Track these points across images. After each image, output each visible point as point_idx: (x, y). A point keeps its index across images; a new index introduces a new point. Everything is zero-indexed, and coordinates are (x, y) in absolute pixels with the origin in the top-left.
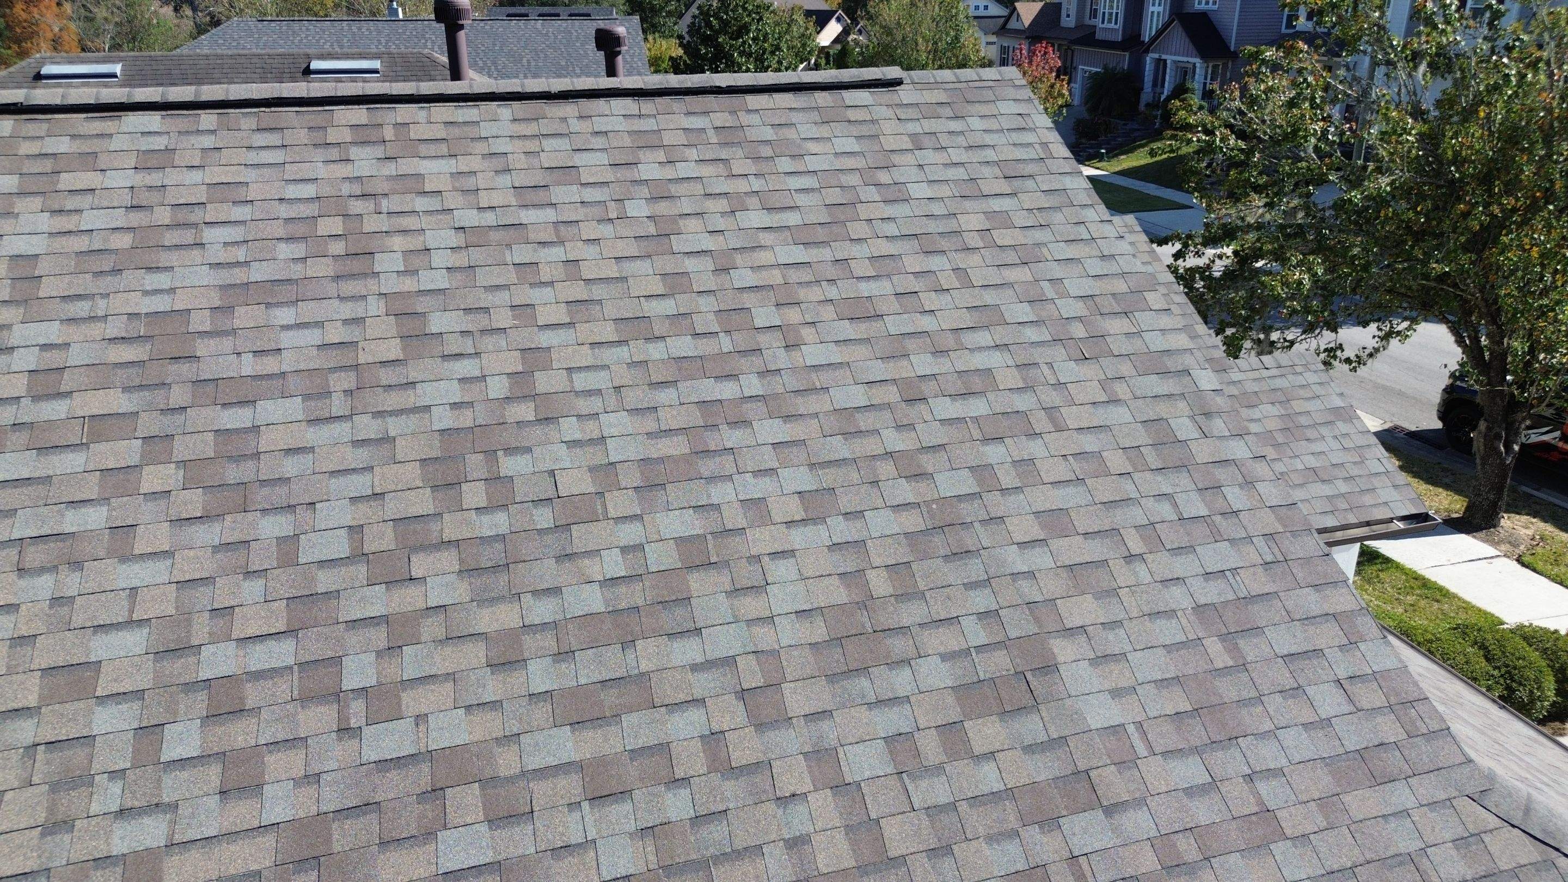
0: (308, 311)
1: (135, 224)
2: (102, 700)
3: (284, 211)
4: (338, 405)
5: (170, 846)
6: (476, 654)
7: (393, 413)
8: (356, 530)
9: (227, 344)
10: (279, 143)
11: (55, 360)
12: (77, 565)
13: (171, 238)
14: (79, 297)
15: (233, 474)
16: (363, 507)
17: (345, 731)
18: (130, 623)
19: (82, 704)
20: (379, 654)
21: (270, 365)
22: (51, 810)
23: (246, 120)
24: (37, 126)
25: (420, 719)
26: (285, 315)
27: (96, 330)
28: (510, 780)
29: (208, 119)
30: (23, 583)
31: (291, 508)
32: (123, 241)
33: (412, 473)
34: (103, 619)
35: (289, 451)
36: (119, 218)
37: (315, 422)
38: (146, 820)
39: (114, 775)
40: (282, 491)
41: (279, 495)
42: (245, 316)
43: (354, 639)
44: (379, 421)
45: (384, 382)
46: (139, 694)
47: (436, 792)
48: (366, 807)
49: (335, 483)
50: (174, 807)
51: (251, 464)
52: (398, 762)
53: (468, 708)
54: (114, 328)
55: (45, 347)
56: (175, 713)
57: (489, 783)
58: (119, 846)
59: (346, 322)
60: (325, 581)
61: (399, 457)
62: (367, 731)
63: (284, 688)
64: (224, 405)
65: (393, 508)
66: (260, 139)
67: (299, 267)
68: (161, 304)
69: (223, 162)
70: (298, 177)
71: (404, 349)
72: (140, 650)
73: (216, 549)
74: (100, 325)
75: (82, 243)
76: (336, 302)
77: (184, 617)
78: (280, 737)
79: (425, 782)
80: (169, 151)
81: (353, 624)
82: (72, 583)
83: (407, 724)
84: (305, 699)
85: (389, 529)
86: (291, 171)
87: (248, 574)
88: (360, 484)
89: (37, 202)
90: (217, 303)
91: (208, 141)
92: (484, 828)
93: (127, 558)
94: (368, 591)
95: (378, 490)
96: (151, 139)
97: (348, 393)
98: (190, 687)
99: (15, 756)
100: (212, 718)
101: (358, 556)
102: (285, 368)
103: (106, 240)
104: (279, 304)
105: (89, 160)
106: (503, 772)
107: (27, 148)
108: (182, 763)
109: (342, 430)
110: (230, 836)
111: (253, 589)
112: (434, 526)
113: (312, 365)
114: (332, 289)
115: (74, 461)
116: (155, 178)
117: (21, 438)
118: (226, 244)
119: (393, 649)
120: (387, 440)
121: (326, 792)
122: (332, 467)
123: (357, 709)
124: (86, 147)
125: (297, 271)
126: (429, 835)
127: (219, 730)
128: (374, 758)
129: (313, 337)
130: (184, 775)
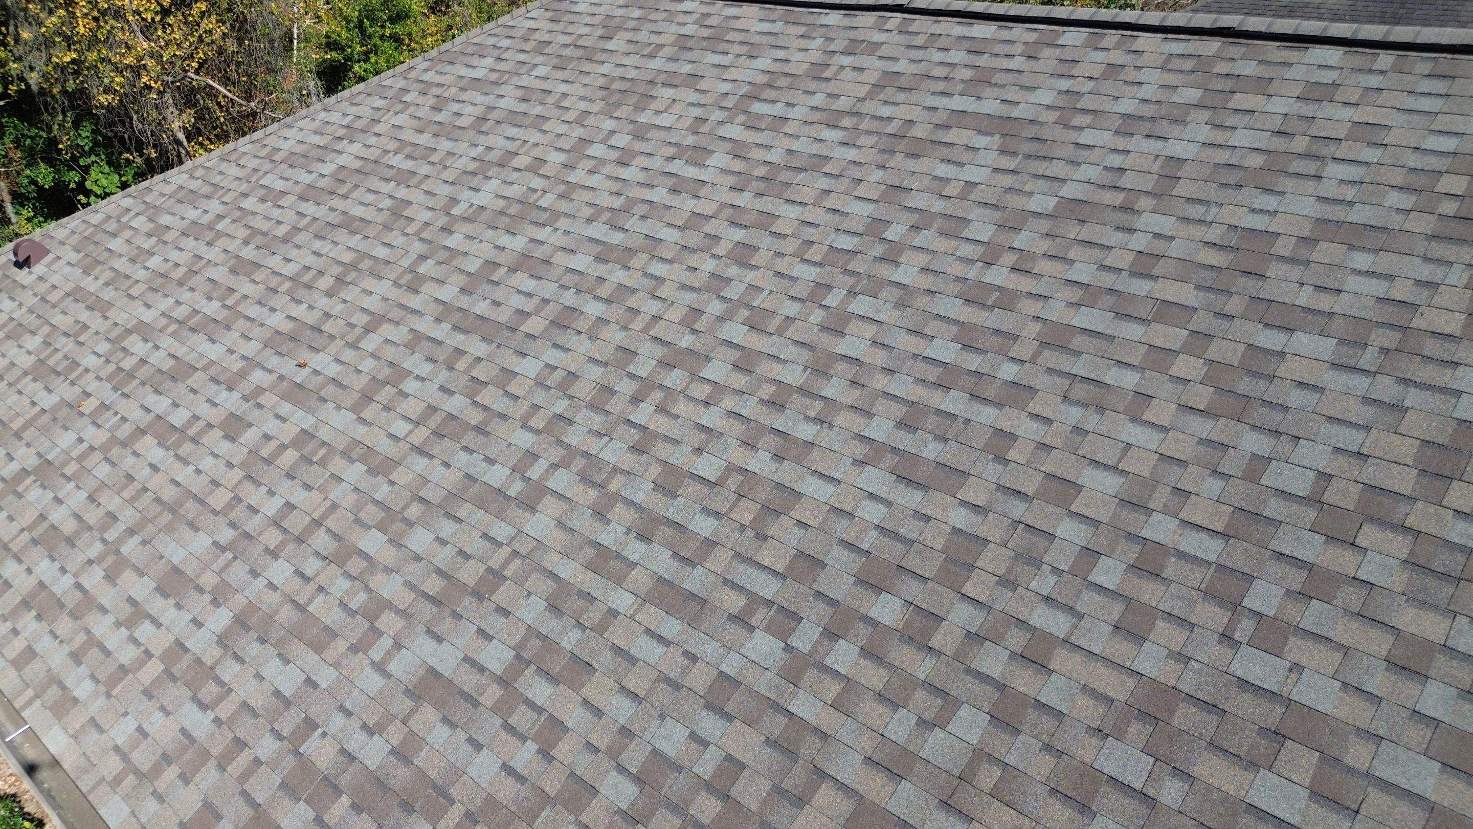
0: (1386, 262)
1: (1272, 148)
2: (1072, 514)
3: (1414, 161)
4: (1368, 358)
5: (1066, 641)
6: (1380, 643)
7: (1419, 385)
8: (1324, 478)
9: (1296, 272)
10: (1443, 91)
11: (1160, 246)
12: (1101, 410)
13: (1298, 166)
14: (1200, 201)
15: (1245, 385)
16: (1342, 459)
17: (1226, 637)
18: (1114, 469)
19: (1058, 510)
20: (1288, 593)
21: (1325, 302)
22: (1009, 570)
23: (1421, 64)
24: (1236, 49)
25: (1296, 667)
26: (1362, 260)
27: (1198, 232)
28: (1350, 770)
29: (1386, 59)
30: (1062, 407)
31: (1277, 433)
32: (1255, 161)
33: (1407, 449)
34: (1099, 458)
35: (1301, 384)
36: (1263, 140)
37: (1336, 366)
38: (1059, 614)
39: (1056, 570)
40: (1277, 416)
41: (1274, 418)
42: (1326, 252)
43: (1273, 568)
44: (1401, 388)
45: (1426, 352)
46: (1096, 523)
47: (1278, 735)
48: (1213, 708)
49: (1327, 428)
50: (1080, 616)
51: (1262, 383)
52: (1258, 690)
53: (1346, 685)
54: (1214, 234)
55: (1158, 236)
56: (1113, 551)
57: (1329, 760)
58: (1035, 620)
59: (1418, 283)
60: (1274, 508)
61: (1402, 429)
62: (1244, 648)
63: (1197, 576)
64: (1266, 325)
65: (1370, 473)
66: (1426, 86)
67: (1400, 218)
68: (1258, 222)
69: (1379, 103)
70: (1445, 129)
71: (1465, 326)
72: (1111, 492)
73: (1201, 441)
74: (1204, 228)
75: (1222, 156)
76: (1418, 261)
77: (1153, 483)
78: (1176, 612)
79: (1272, 722)
80: (1335, 85)
81: (1279, 556)
82: (1092, 421)
83: (1280, 665)
84: (1209, 594)
85: (1356, 490)
86: (1441, 122)
87: (1215, 472)
88: (1351, 439)
89: (1205, 115)
90: (1306, 233)
91: (1374, 81)
92: (1305, 794)
93: (1135, 419)
94: (1307, 535)
95: (1364, 451)
96: (1324, 72)
97: (1385, 351)
98: (1132, 537)
99: (1006, 522)
100: (1134, 568)
101: (1315, 500)
102: (1337, 309)
103: (1243, 157)
104: (1362, 249)
105: (1262, 85)
106: (1348, 760)
107: (1221, 67)
108: (1101, 589)
109: (1360, 383)
110: (1107, 661)
111: (1213, 486)
112: (1403, 508)
113: (1363, 314)
114: (1420, 246)
115: (1134, 331)
116: (1307, 109)
117: (1109, 300)
118: (1342, 181)
119: (1304, 596)
120: (1399, 409)
121: (1189, 676)
122: (1332, 413)
123: (1245, 629)
124: (1266, 72)
125: (1396, 221)
126: (1253, 765)
127: (1136, 581)
128: (1239, 673)
129: (1378, 288)
130: (1098, 598)
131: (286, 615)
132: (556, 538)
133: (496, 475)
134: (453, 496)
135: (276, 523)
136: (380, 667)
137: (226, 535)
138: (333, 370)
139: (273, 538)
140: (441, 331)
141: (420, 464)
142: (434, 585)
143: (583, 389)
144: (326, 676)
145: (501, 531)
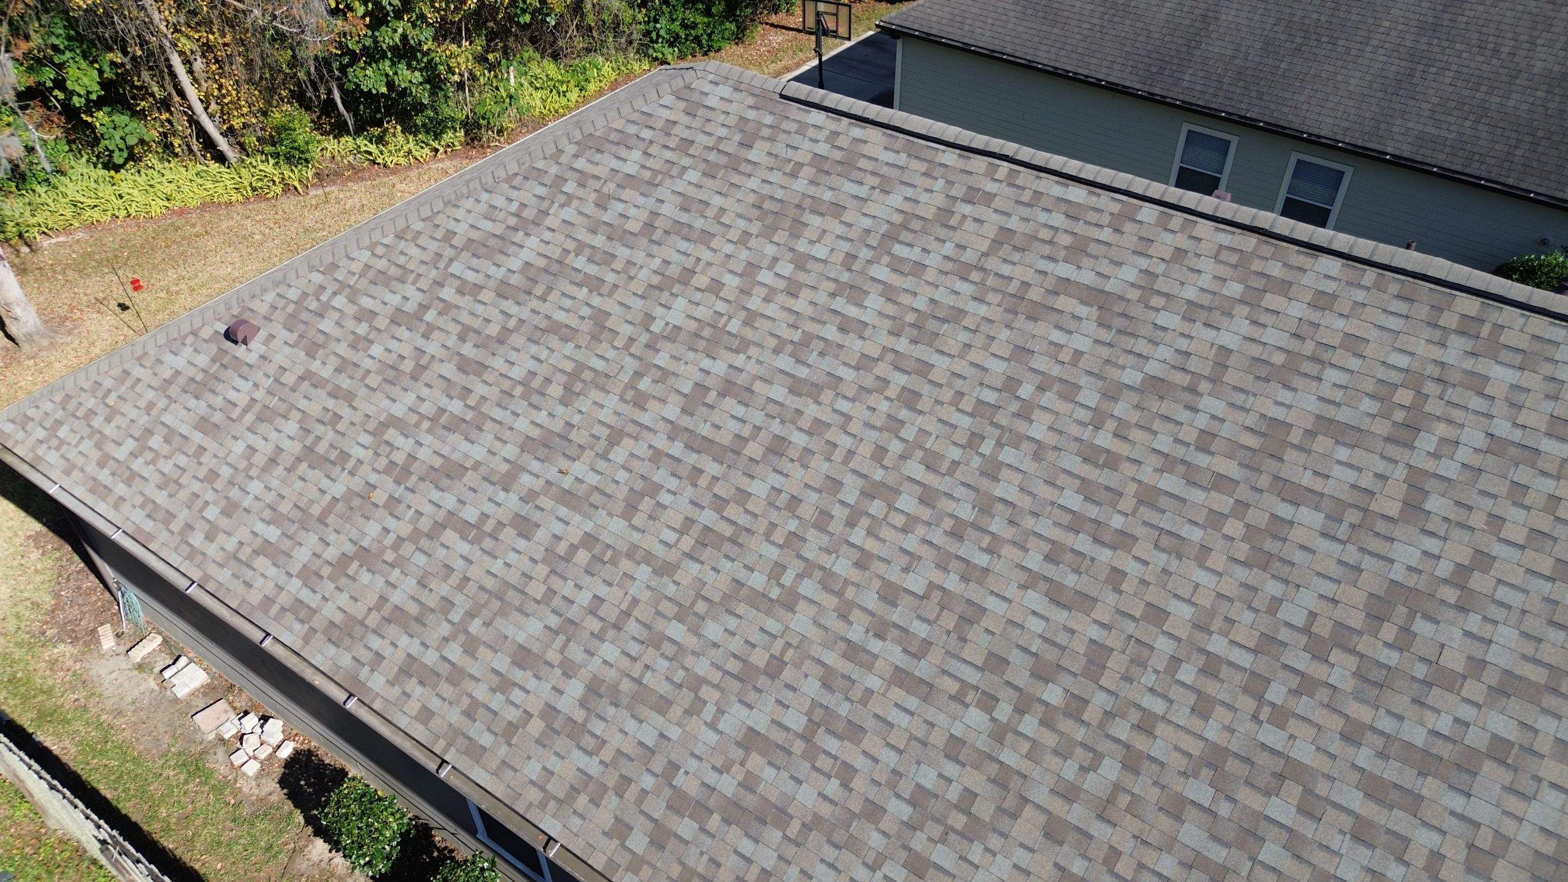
0: (1359, 456)
1: (1290, 349)
2: (1164, 633)
3: (1381, 373)
4: (1342, 531)
5: (1163, 718)
6: (1337, 723)
7: (1371, 554)
8: (1313, 615)
9: (1302, 458)
10: (1404, 313)
11: (1214, 427)
12: (1180, 557)
13: (1307, 367)
14: (1242, 390)
15: (1270, 545)
16: (1323, 603)
17: (1255, 717)
18: (1189, 602)
19: (1155, 629)
20: (1290, 691)
21: (1318, 485)
22: (1127, 670)
23: (1394, 283)
24: (1268, 248)
25: (1292, 737)
26: (1343, 453)
27: (1240, 416)
28: (1317, 796)
29: (1371, 275)
30: (1155, 552)
31: (1286, 582)
32: (1278, 359)
33: (1359, 598)
34: (1179, 592)
35: (1302, 547)
36: (1283, 340)
37: (1324, 535)
38: (1159, 700)
39: (1157, 672)
40: (1287, 569)
41: (1285, 570)
42: (1322, 443)
43: (1282, 674)
44: (1360, 554)
45: (1376, 530)
46: (1179, 640)
47: (1281, 777)
48: (1247, 760)
49: (1316, 580)
50: (1171, 702)
51: (1279, 544)
52: (1272, 751)
53: (1318, 748)
54: (1251, 420)
55: (1214, 417)
56: (1189, 658)
57: (1308, 791)
58: (1145, 704)
59: (1377, 475)
60: (1284, 634)
61: (1359, 584)
62: (1265, 724)
63: (1239, 678)
64: (1283, 499)
65: (1340, 614)
67: (1368, 420)
68: (1278, 413)
69: (1363, 317)
70: (1403, 348)
71: (1401, 511)
72: (1188, 617)
73: (1242, 584)
74: (1244, 414)
75: (1256, 350)
76: (1377, 457)
77: (1212, 613)
78: (1227, 701)
79: (1278, 769)
80: (1334, 296)
81: (1286, 667)
82: (1174, 565)
83: (1283, 735)
84: (1246, 690)
85: (1330, 625)
86: (1402, 341)
87: (1250, 607)
88: (1328, 588)
89: (1245, 310)
90: (1309, 427)
91: (1360, 295)
92: (1294, 810)
93: (1201, 565)
94: (1302, 654)
95: (1336, 598)
96: (1328, 282)
97: (1352, 526)
98: (1201, 650)
99: (1124, 636)
100: (1202, 671)
101: (1306, 630)
102: (1326, 491)
103: (1271, 354)
104: (1345, 444)
105: (1285, 288)
106: (1317, 791)
107: (1257, 265)
108: (1183, 684)
109: (1336, 548)
110: (1188, 731)
111: (1248, 617)
112: (1355, 638)
113: (1342, 497)
114: (1379, 445)
115: (1197, 496)
116: (1314, 316)
117: (1181, 469)
118: (1335, 385)
119: (1297, 693)
120: (1358, 569)
121: (1234, 740)
122: (1319, 569)
123: (1265, 712)
124: (1289, 275)
125: (1366, 423)
126: (1268, 794)
127: (1203, 679)
128: (1262, 740)
129: (1350, 476)
130: (1182, 690)
131: (626, 686)
132: (814, 633)
133: (758, 581)
134: (726, 597)
135: (593, 612)
136: (712, 726)
137: (554, 621)
138: (593, 479)
139: (595, 625)
140: (677, 449)
141: (695, 568)
142: (733, 666)
143: (807, 511)
144: (674, 733)
145: (773, 626)
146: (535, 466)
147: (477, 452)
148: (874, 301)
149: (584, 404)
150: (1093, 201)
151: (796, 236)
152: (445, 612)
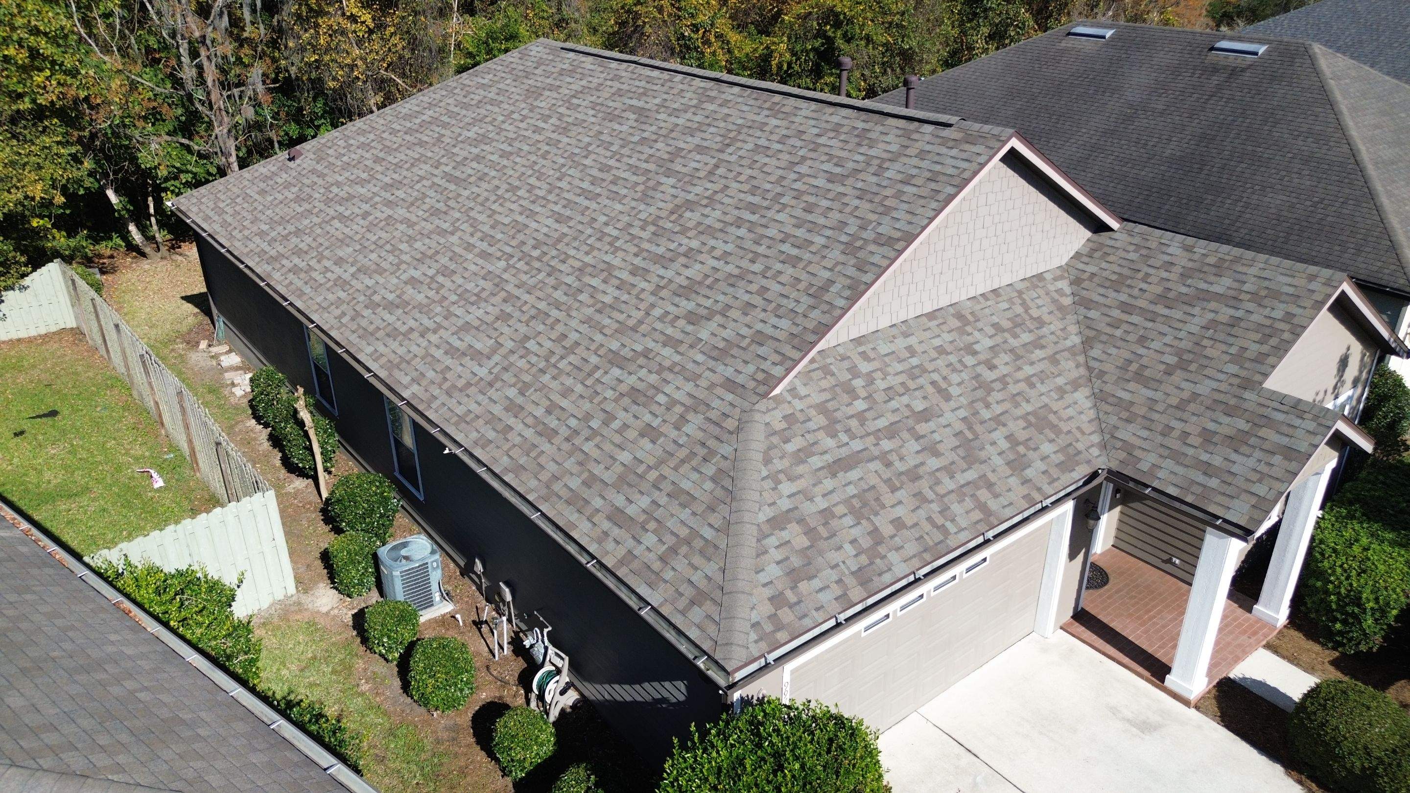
1: (702, 122)
2: (591, 227)
3: (730, 127)
5: (573, 256)
9: (682, 160)
11: (656, 153)
12: (614, 200)
13: (704, 127)
14: (674, 139)
15: (649, 192)
18: (607, 215)
19: (589, 226)
21: (682, 169)
22: (570, 241)
27: (668, 148)
29: (747, 92)
30: (605, 199)
31: (648, 204)
32: (695, 126)
33: (672, 207)
34: (606, 212)
35: (661, 192)
36: (701, 119)
37: (673, 186)
38: (575, 250)
39: (580, 240)
40: (651, 200)
42: (692, 154)
43: (626, 236)
44: (681, 192)
45: (693, 182)
46: (595, 229)
49: (659, 202)
50: (579, 250)
51: (654, 191)
53: (623, 259)
54: (670, 149)
55: (657, 149)
56: (595, 235)
57: (610, 274)
58: (569, 252)
59: (705, 163)
60: (635, 222)
63: (609, 239)
64: (665, 176)
65: (660, 213)
67: (715, 144)
68: (683, 145)
69: (736, 107)
70: (744, 116)
71: (706, 175)
72: (603, 221)
73: (631, 207)
74: (670, 147)
75: (689, 124)
76: (710, 157)
77: (614, 218)
80: (731, 100)
81: (629, 233)
82: (610, 203)
85: (654, 217)
86: (744, 114)
87: (629, 215)
88: (662, 205)
89: (694, 109)
90: (691, 149)
91: (740, 100)
93: (620, 202)
94: (638, 228)
95: (663, 208)
96: (730, 96)
97: (685, 182)
98: (601, 232)
99: (575, 230)
100: (597, 239)
101: (645, 220)
102: (683, 171)
103: (693, 124)
104: (701, 154)
105: (714, 99)
106: (613, 273)
107: (709, 92)
108: (587, 244)
109: (674, 191)
110: (579, 260)
111: (626, 218)
112: (661, 220)
113: (688, 172)
114: (713, 153)
115: (634, 178)
116: (718, 109)
117: (634, 169)
118: (710, 133)
119: (628, 242)
120: (677, 197)
124: (718, 95)
125: (713, 145)
127: (596, 242)
129: (696, 165)
130: (585, 246)
131: (373, 267)
132: (458, 242)
133: (445, 226)
134: (431, 232)
135: (375, 243)
136: (398, 278)
137: (358, 247)
138: (403, 196)
139: (373, 247)
140: (442, 182)
141: (424, 223)
142: (419, 256)
143: (480, 199)
144: (382, 281)
145: (442, 241)
146: (383, 194)
147: (363, 191)
148: (553, 121)
149: (415, 170)
150: (661, 76)
151: (536, 99)
152: (318, 248)
